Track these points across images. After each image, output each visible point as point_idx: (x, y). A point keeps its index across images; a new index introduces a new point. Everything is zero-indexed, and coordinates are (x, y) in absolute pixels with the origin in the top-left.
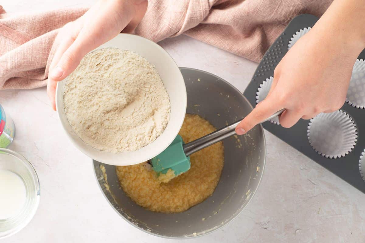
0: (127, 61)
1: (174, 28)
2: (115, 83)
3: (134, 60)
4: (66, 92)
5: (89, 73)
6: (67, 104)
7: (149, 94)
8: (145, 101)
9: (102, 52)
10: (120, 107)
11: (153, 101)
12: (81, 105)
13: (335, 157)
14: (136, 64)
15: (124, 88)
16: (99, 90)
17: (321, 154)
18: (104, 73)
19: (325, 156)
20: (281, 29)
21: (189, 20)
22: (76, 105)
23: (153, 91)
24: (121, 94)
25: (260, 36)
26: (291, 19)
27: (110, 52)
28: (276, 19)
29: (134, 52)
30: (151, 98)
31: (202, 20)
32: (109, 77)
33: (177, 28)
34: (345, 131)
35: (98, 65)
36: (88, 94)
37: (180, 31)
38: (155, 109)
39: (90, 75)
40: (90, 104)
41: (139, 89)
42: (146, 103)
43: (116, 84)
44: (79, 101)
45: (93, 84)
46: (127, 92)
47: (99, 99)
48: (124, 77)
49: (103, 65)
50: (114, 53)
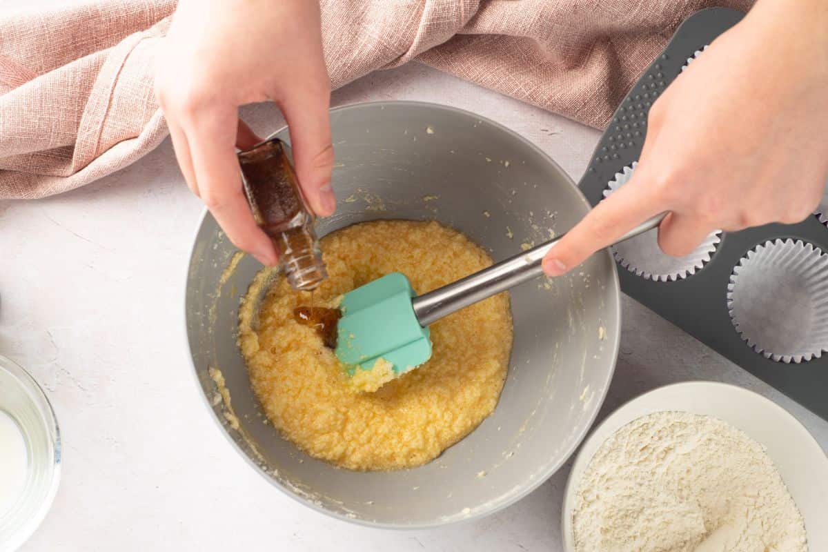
0: (705, 438)
1: (393, 45)
2: (680, 488)
3: (720, 436)
4: (579, 509)
5: (626, 466)
6: (581, 535)
7: (755, 511)
8: (748, 527)
9: (652, 421)
10: (691, 539)
11: (766, 527)
12: (608, 536)
13: (798, 360)
14: (723, 445)
15: (698, 498)
16: (647, 503)
17: (762, 353)
18: (656, 467)
19: (771, 358)
20: (656, 47)
21: (430, 25)
22: (599, 537)
23: (764, 505)
24: (693, 513)
25: (605, 62)
26: (680, 20)
27: (668, 421)
28: (644, 20)
29: (719, 420)
30: (759, 521)
31: (463, 24)
32: (667, 473)
33: (400, 45)
34: (817, 295)
35: (643, 449)
36: (621, 513)
37: (409, 54)
38: (770, 545)
39: (627, 472)
40: (627, 535)
41: (733, 499)
42: (749, 531)
43: (681, 490)
44: (604, 527)
45: (633, 492)
46: (706, 507)
47: (646, 523)
48: (698, 474)
49: (654, 450)
50: (677, 422)
